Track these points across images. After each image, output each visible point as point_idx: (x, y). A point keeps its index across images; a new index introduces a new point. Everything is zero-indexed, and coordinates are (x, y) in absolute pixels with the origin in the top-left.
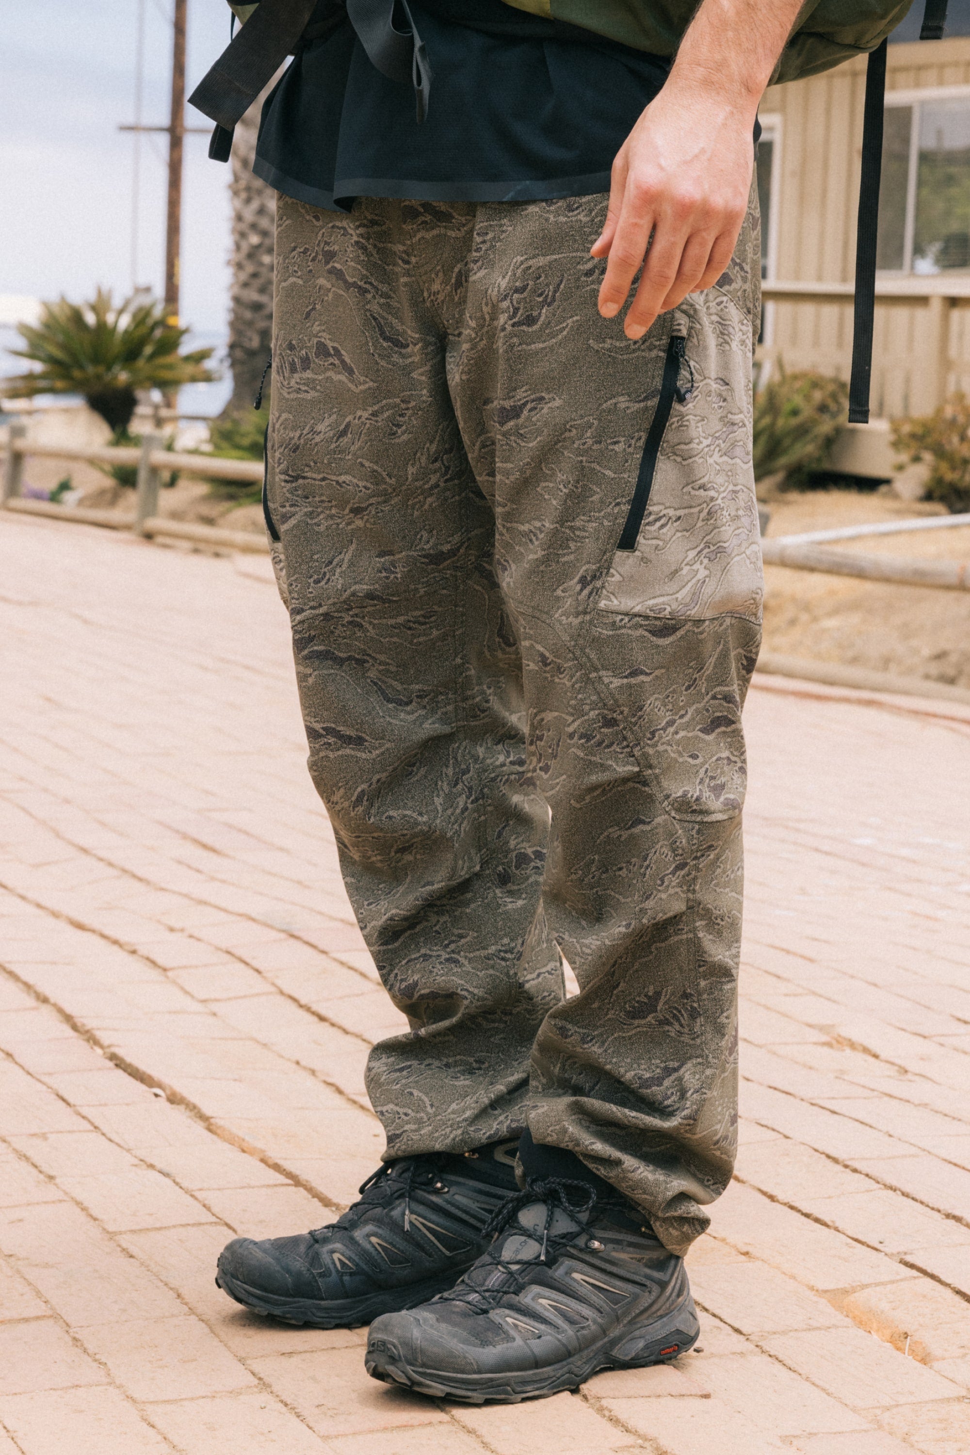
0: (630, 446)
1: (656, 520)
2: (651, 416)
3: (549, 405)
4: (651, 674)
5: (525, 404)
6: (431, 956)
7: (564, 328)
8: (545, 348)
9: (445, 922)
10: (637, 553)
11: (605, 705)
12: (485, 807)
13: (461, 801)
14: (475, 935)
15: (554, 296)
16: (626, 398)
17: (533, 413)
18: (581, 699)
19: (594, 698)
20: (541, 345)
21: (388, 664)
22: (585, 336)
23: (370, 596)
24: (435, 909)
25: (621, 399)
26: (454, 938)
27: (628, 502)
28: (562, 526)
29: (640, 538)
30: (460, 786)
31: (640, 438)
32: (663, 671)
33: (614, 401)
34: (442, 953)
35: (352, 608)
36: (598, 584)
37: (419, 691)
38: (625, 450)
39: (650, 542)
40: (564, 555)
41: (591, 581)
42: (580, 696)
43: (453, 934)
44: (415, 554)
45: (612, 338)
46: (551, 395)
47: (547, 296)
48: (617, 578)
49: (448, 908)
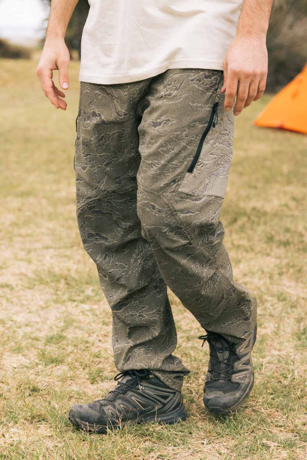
0: (197, 138)
1: (201, 164)
2: (205, 129)
3: (171, 122)
4: (194, 213)
5: (163, 121)
6: (133, 315)
7: (181, 98)
8: (173, 104)
9: (137, 303)
10: (193, 174)
11: (178, 223)
12: (148, 264)
13: (139, 261)
14: (149, 306)
15: (179, 87)
16: (199, 123)
17: (165, 124)
18: (170, 221)
19: (174, 220)
20: (172, 103)
21: (119, 215)
22: (188, 101)
23: (114, 192)
24: (134, 299)
25: (197, 123)
26: (140, 308)
27: (193, 157)
28: (168, 163)
29: (195, 170)
30: (139, 256)
31: (200, 137)
32: (199, 212)
33: (195, 123)
34: (137, 313)
35: (107, 197)
36: (179, 183)
37: (129, 225)
38: (195, 140)
39: (197, 171)
40: (167, 173)
41: (177, 182)
42: (169, 220)
43: (140, 307)
44: (127, 176)
45: (197, 102)
46: (173, 119)
47: (177, 87)
48: (186, 182)
49: (138, 298)
